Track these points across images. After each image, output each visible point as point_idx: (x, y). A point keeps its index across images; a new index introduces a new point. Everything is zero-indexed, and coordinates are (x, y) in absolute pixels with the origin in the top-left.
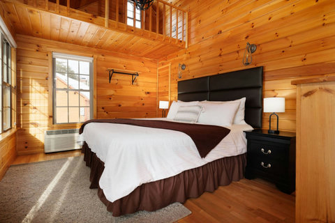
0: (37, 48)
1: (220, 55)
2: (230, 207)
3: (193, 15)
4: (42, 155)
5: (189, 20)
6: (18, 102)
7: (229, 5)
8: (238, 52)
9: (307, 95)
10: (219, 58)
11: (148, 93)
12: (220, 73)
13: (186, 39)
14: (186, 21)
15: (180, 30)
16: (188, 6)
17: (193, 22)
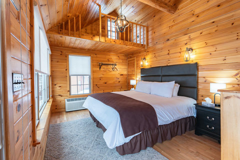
0: (61, 53)
1: (168, 54)
2: (179, 150)
3: (150, 29)
4: (64, 113)
5: (148, 32)
6: (52, 84)
7: (173, 23)
8: (180, 52)
9: (226, 98)
10: (168, 56)
11: (122, 75)
12: (169, 65)
13: (145, 43)
14: (145, 32)
15: (142, 37)
16: (146, 23)
17: (150, 33)
